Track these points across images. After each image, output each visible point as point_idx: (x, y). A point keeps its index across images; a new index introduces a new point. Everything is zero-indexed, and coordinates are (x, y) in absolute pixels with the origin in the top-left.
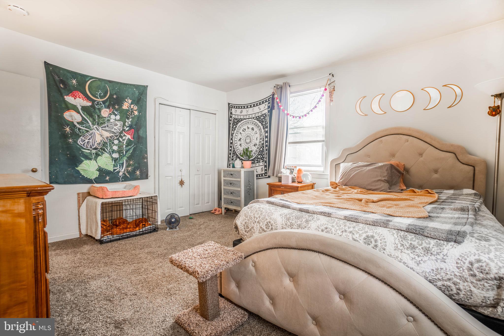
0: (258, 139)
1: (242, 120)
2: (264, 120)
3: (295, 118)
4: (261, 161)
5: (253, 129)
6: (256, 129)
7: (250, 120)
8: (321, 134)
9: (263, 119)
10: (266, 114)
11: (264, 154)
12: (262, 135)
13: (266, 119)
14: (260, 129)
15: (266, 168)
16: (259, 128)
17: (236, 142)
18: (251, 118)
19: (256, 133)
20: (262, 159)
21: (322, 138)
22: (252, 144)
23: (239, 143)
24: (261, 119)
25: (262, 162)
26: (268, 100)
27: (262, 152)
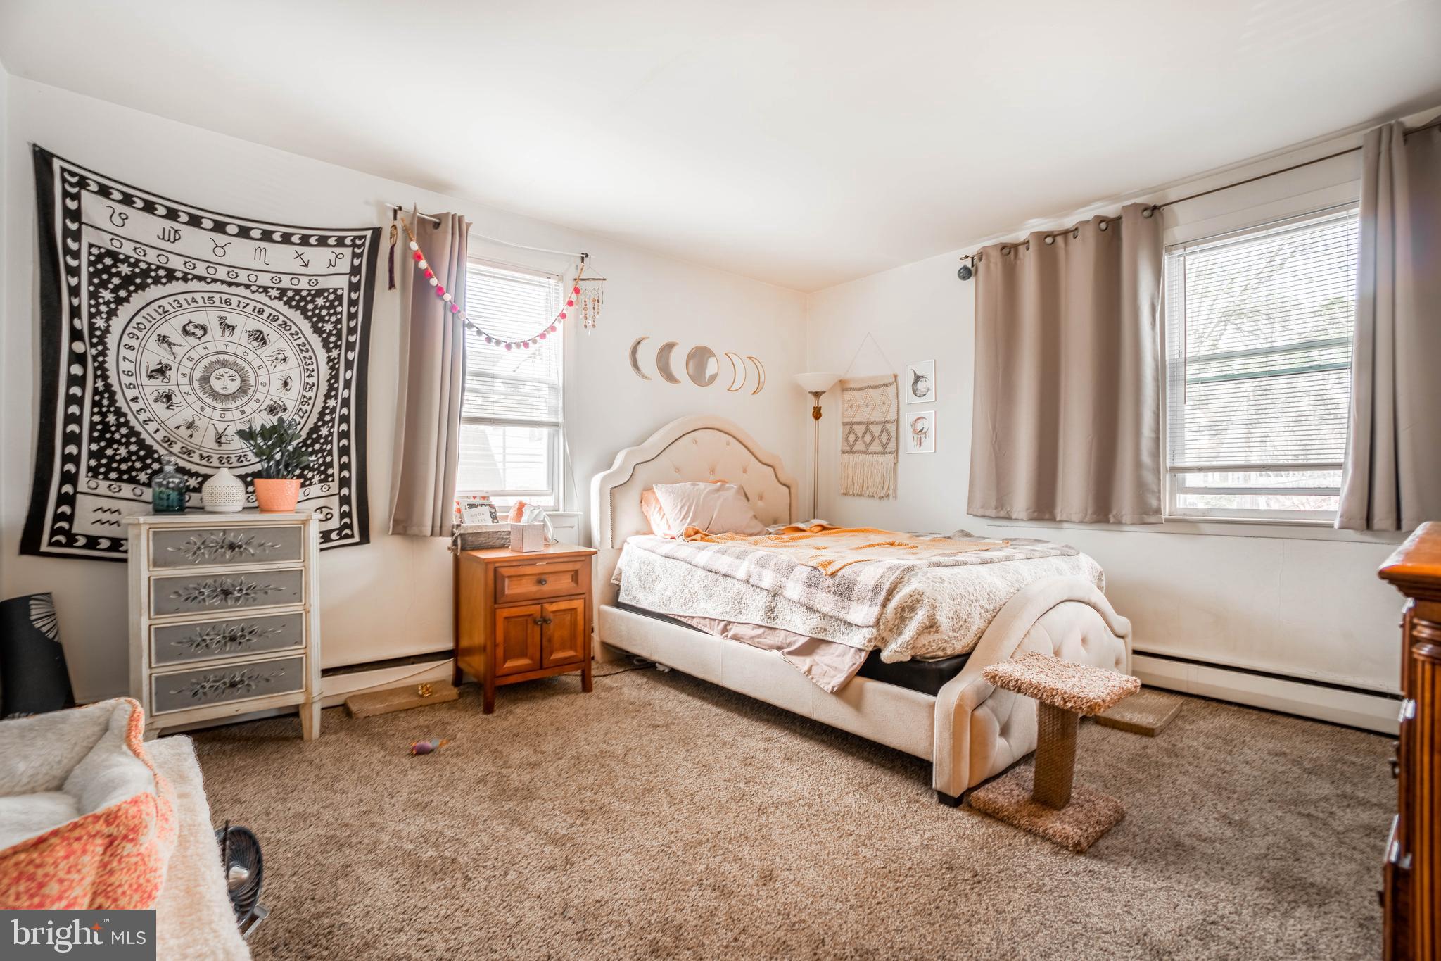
0: (296, 385)
1: (171, 275)
2: (328, 314)
3: (493, 344)
4: (316, 479)
5: (259, 338)
6: (277, 340)
7: (241, 291)
8: (545, 406)
9: (323, 307)
10: (339, 292)
11: (330, 453)
12: (315, 374)
13: (341, 313)
14: (304, 347)
15: (345, 508)
16: (300, 342)
17: (132, 380)
18: (248, 287)
19: (281, 357)
20: (320, 473)
21: (547, 416)
22: (254, 405)
23: (153, 387)
24: (316, 307)
25: (321, 481)
26: (353, 241)
27: (327, 442)
